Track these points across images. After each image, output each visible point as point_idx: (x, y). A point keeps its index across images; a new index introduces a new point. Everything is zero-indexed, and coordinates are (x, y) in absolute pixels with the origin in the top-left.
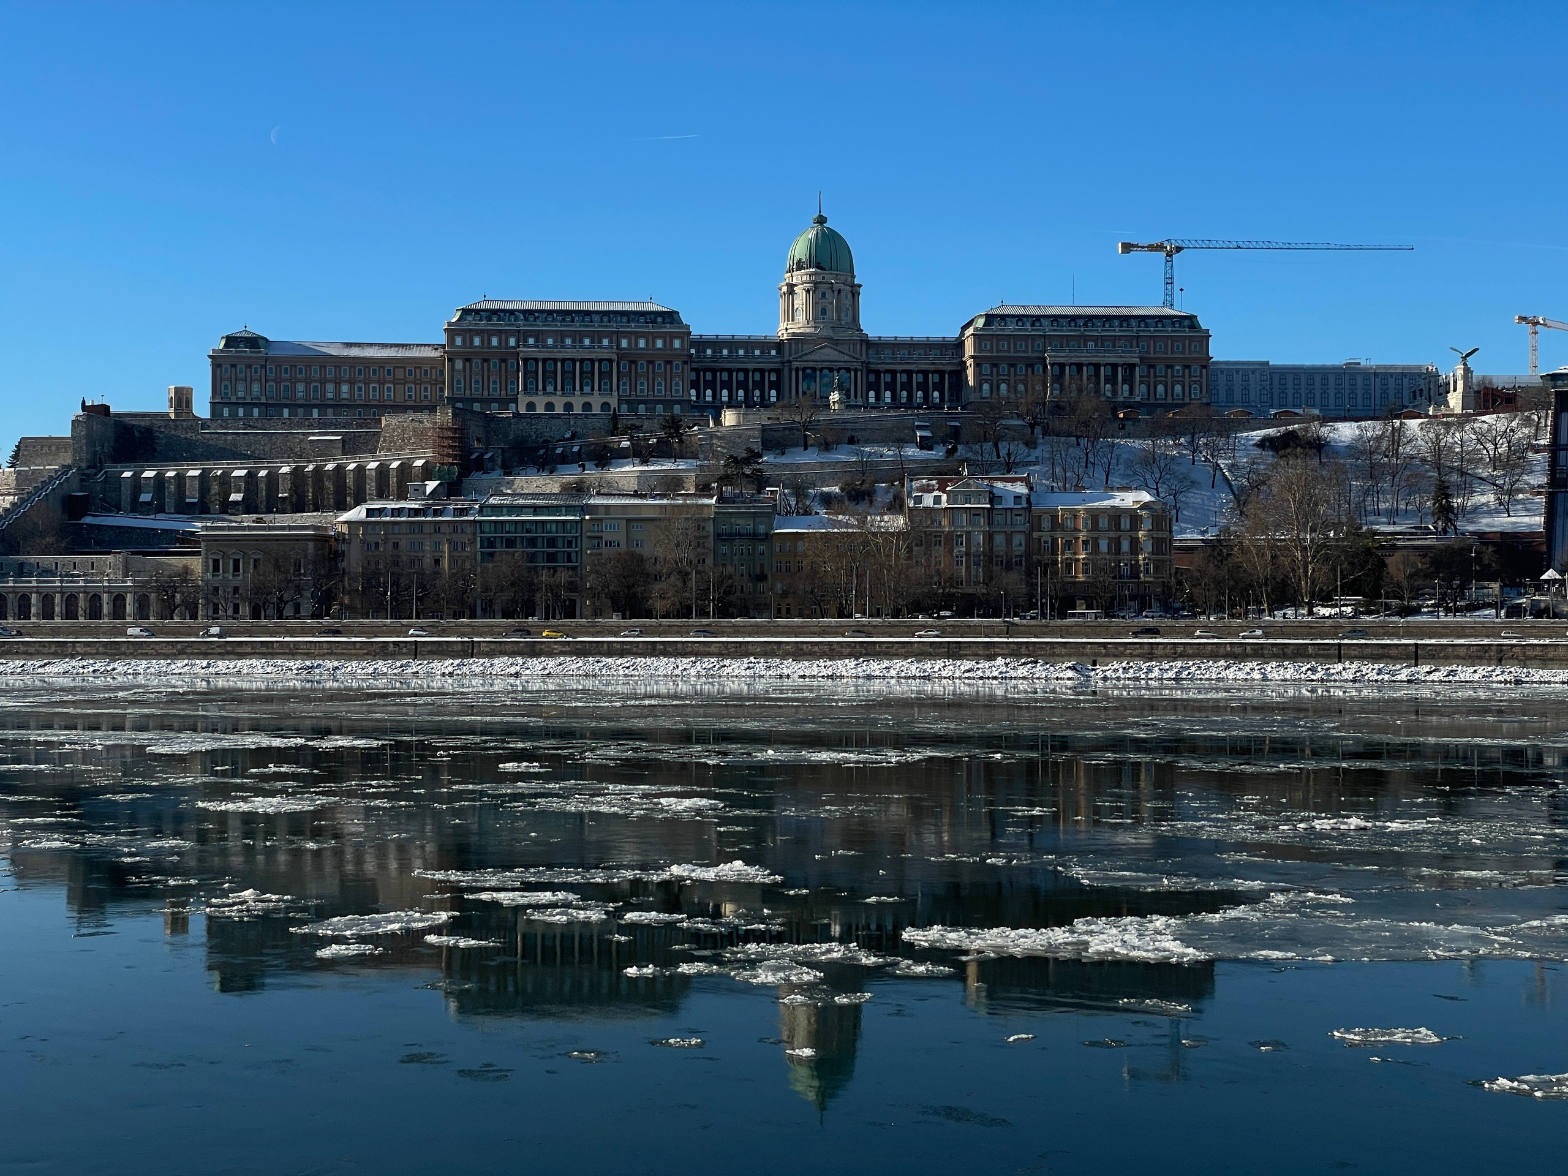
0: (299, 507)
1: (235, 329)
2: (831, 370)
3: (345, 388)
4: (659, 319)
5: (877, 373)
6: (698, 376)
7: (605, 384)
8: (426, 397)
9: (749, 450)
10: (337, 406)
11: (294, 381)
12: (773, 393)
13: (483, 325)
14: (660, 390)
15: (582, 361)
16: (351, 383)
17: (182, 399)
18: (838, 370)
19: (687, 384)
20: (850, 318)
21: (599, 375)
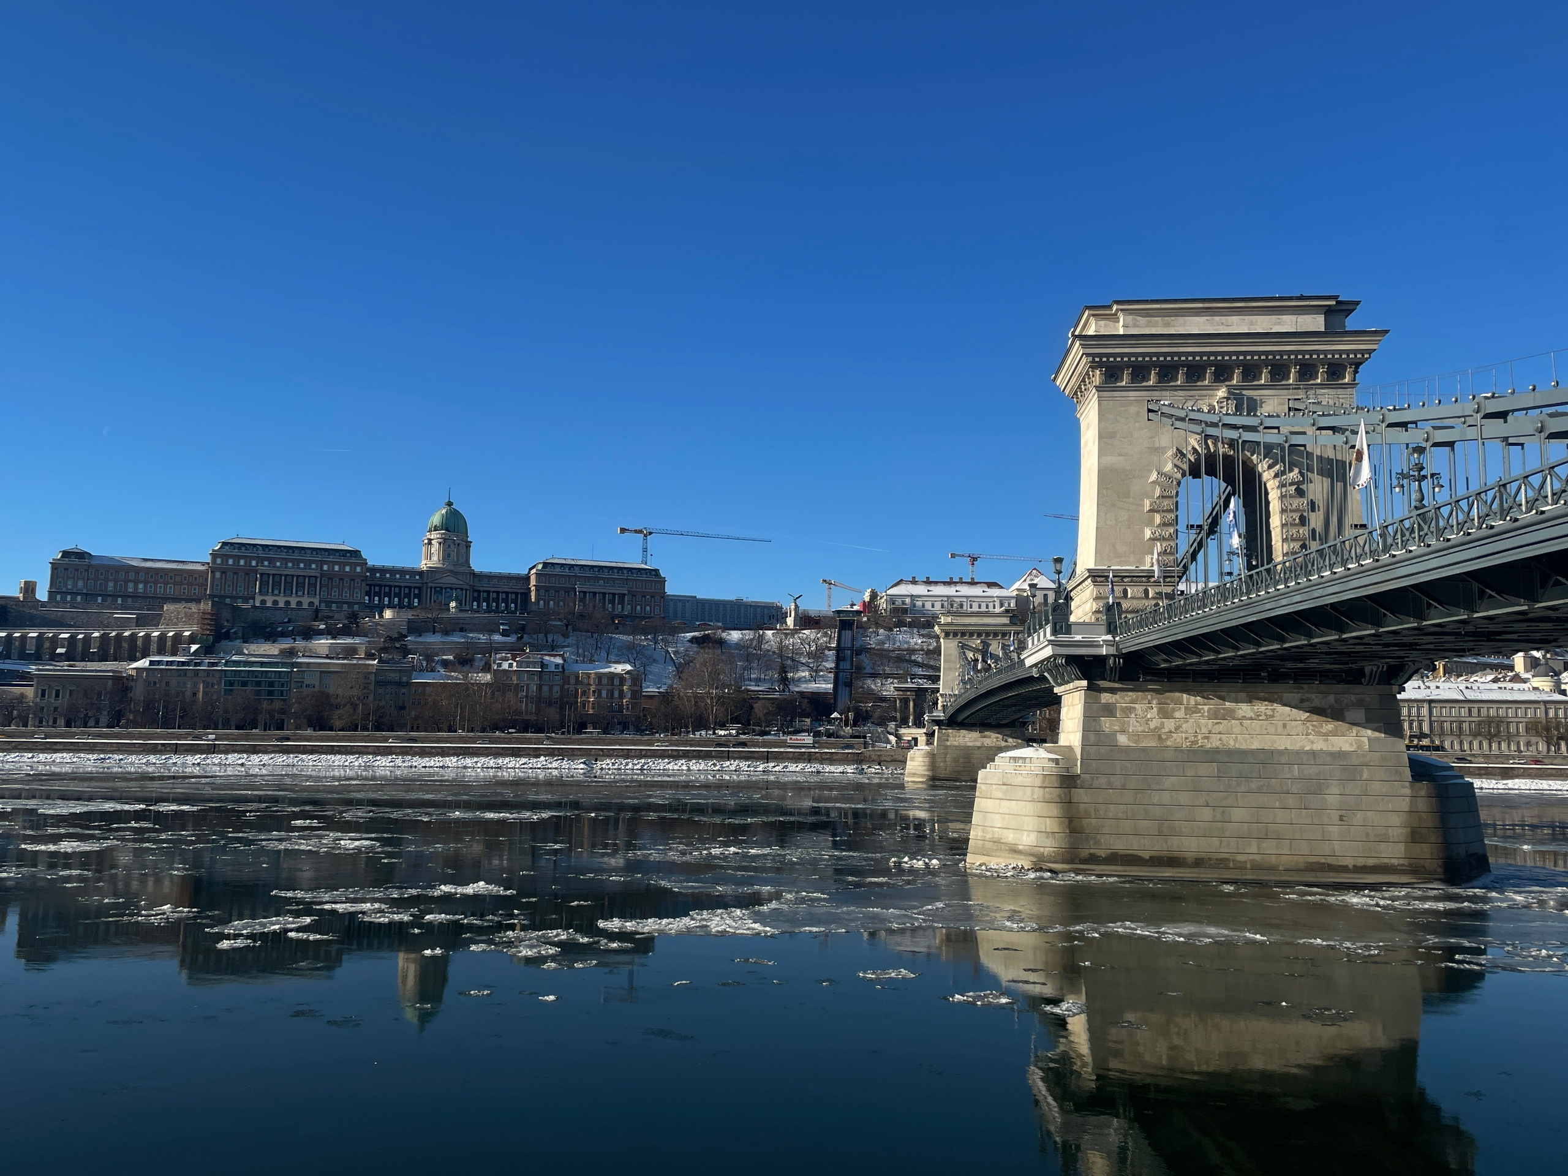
0: (103, 658)
1: (69, 547)
2: (452, 589)
3: (141, 586)
4: (348, 555)
5: (479, 592)
6: (370, 589)
7: (312, 591)
8: (194, 593)
9: (399, 633)
10: (135, 596)
11: (107, 580)
12: (416, 600)
13: (235, 552)
14: (346, 596)
15: (298, 576)
16: (146, 583)
17: (29, 588)
18: (456, 589)
19: (363, 593)
20: (464, 560)
21: (309, 584)
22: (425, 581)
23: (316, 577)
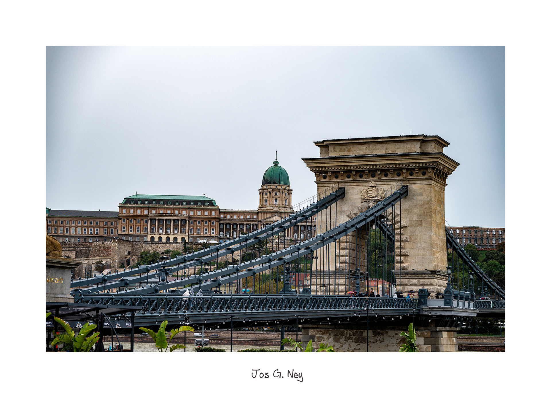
4: (207, 204)
7: (183, 230)
10: (76, 236)
11: (59, 226)
13: (134, 204)
14: (206, 232)
15: (174, 220)
19: (218, 230)
20: (287, 203)
21: (181, 226)
22: (260, 219)
23: (186, 220)
